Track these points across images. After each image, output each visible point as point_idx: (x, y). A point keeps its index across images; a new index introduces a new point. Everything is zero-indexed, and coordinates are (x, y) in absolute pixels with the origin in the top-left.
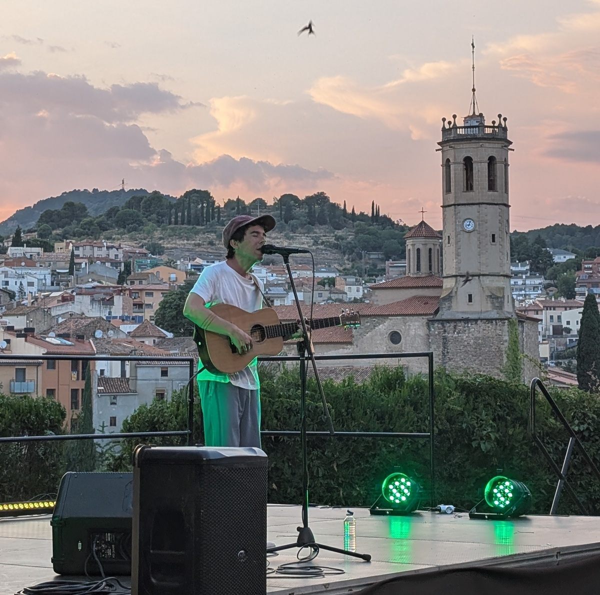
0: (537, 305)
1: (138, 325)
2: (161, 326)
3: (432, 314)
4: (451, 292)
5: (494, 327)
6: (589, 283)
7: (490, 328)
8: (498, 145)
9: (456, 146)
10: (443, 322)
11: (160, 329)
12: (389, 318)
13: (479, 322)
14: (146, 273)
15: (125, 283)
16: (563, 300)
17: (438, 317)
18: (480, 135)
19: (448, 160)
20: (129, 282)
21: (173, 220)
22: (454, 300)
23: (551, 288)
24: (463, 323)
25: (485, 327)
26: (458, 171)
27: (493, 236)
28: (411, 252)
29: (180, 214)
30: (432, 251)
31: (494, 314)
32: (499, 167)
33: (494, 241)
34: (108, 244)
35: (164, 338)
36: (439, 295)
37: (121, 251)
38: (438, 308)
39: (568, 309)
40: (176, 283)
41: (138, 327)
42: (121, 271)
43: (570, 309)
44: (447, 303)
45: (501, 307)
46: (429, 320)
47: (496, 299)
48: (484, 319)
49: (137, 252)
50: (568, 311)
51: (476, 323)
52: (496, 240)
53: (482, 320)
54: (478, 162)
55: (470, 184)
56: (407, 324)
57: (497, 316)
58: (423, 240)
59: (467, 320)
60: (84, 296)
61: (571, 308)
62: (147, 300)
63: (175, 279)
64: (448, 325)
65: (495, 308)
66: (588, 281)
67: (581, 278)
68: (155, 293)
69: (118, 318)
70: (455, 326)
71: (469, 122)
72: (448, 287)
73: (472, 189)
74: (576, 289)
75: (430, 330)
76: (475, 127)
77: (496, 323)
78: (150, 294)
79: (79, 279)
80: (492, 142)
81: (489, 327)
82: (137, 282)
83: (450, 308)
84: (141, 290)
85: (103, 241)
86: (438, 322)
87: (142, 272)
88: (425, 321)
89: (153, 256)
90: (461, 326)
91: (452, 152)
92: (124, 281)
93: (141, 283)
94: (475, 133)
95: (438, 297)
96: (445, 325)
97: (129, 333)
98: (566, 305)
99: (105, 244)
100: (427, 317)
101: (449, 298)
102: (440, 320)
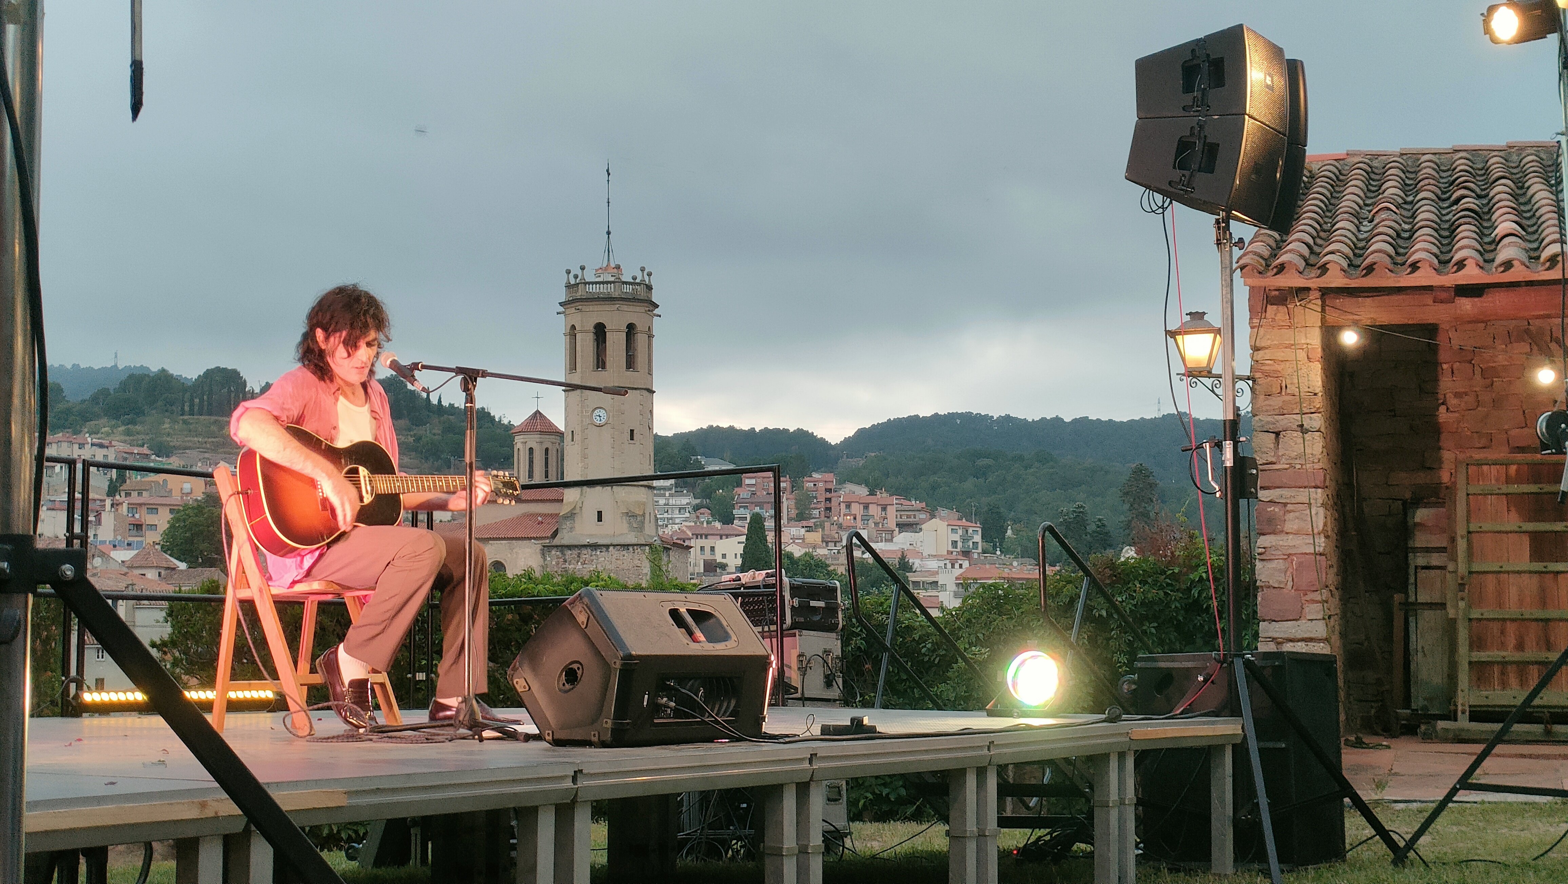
0: (683, 532)
1: (136, 552)
2: (169, 552)
3: (547, 538)
4: (574, 508)
5: (631, 557)
6: (752, 503)
7: (625, 558)
8: (641, 308)
9: (584, 308)
10: (563, 548)
11: (169, 557)
12: (490, 542)
13: (611, 548)
14: (148, 481)
15: (117, 494)
16: (718, 525)
17: (557, 541)
18: (617, 294)
19: (573, 327)
20: (123, 494)
21: (187, 408)
22: (577, 519)
23: (702, 510)
24: (589, 550)
25: (618, 555)
26: (586, 343)
27: (632, 431)
28: (521, 453)
29: (197, 401)
30: (550, 452)
31: (631, 539)
32: (641, 339)
33: (632, 439)
34: (94, 440)
35: (174, 569)
36: (558, 512)
37: (112, 449)
38: (557, 530)
39: (724, 537)
40: (192, 496)
41: (137, 555)
42: (111, 478)
43: (727, 538)
44: (568, 523)
45: (641, 528)
46: (544, 546)
47: (634, 518)
48: (618, 545)
49: (136, 452)
50: (725, 541)
51: (607, 550)
52: (635, 438)
53: (615, 546)
54: (612, 331)
55: (602, 359)
56: (514, 551)
57: (634, 541)
58: (537, 437)
59: (594, 547)
60: (59, 512)
61: (727, 536)
62: (150, 519)
63: (189, 491)
64: (570, 552)
65: (632, 528)
66: (750, 500)
67: (741, 497)
68: (160, 509)
69: (108, 543)
70: (579, 554)
71: (602, 275)
72: (571, 500)
73: (604, 367)
74: (735, 512)
75: (545, 560)
76: (611, 283)
77: (634, 550)
78: (153, 509)
79: (50, 489)
80: (631, 303)
81: (624, 556)
82: (134, 494)
83: (572, 529)
84: (141, 505)
85: (87, 435)
86: (555, 549)
87: (143, 480)
88: (539, 547)
89: (157, 458)
90: (586, 554)
91: (578, 316)
92: (116, 491)
93: (140, 494)
94: (609, 290)
95: (557, 515)
96: (565, 552)
97: (123, 562)
98: (721, 532)
99: (89, 440)
100: (541, 542)
101: (571, 516)
102: (560, 546)
